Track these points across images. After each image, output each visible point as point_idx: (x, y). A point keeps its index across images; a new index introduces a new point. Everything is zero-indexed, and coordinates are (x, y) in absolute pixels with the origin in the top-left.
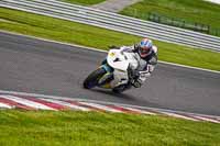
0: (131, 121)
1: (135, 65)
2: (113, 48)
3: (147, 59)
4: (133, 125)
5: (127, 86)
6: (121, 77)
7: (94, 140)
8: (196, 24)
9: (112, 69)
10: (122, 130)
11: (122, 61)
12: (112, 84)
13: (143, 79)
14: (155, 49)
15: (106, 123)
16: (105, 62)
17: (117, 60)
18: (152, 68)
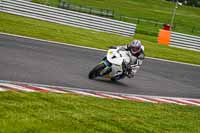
0: (44, 99)
1: (128, 61)
2: (111, 48)
3: (137, 55)
4: (46, 103)
5: (121, 76)
6: (117, 69)
7: (10, 117)
8: (102, 10)
9: (110, 64)
10: (35, 108)
11: (118, 57)
12: (110, 75)
13: (135, 71)
14: (143, 47)
15: (21, 102)
16: (105, 59)
17: (114, 57)
18: (141, 62)
